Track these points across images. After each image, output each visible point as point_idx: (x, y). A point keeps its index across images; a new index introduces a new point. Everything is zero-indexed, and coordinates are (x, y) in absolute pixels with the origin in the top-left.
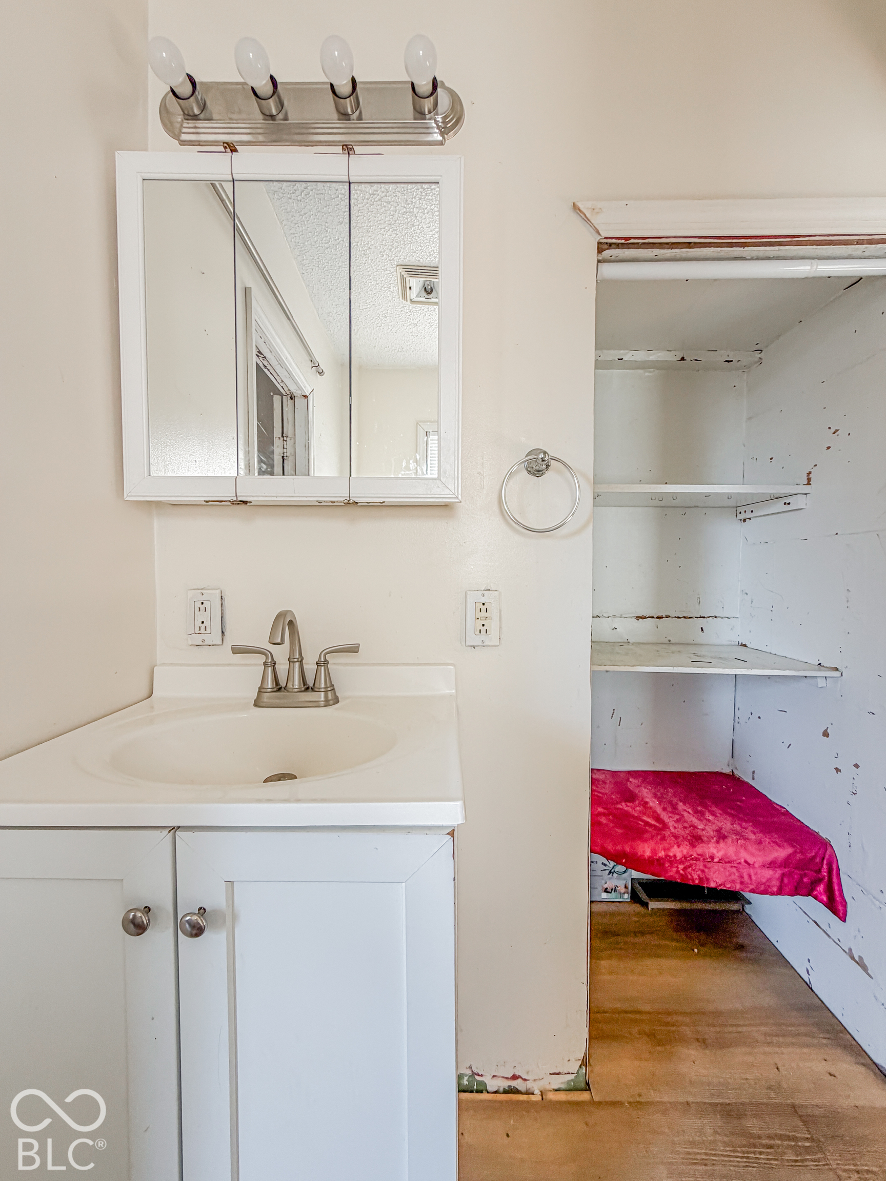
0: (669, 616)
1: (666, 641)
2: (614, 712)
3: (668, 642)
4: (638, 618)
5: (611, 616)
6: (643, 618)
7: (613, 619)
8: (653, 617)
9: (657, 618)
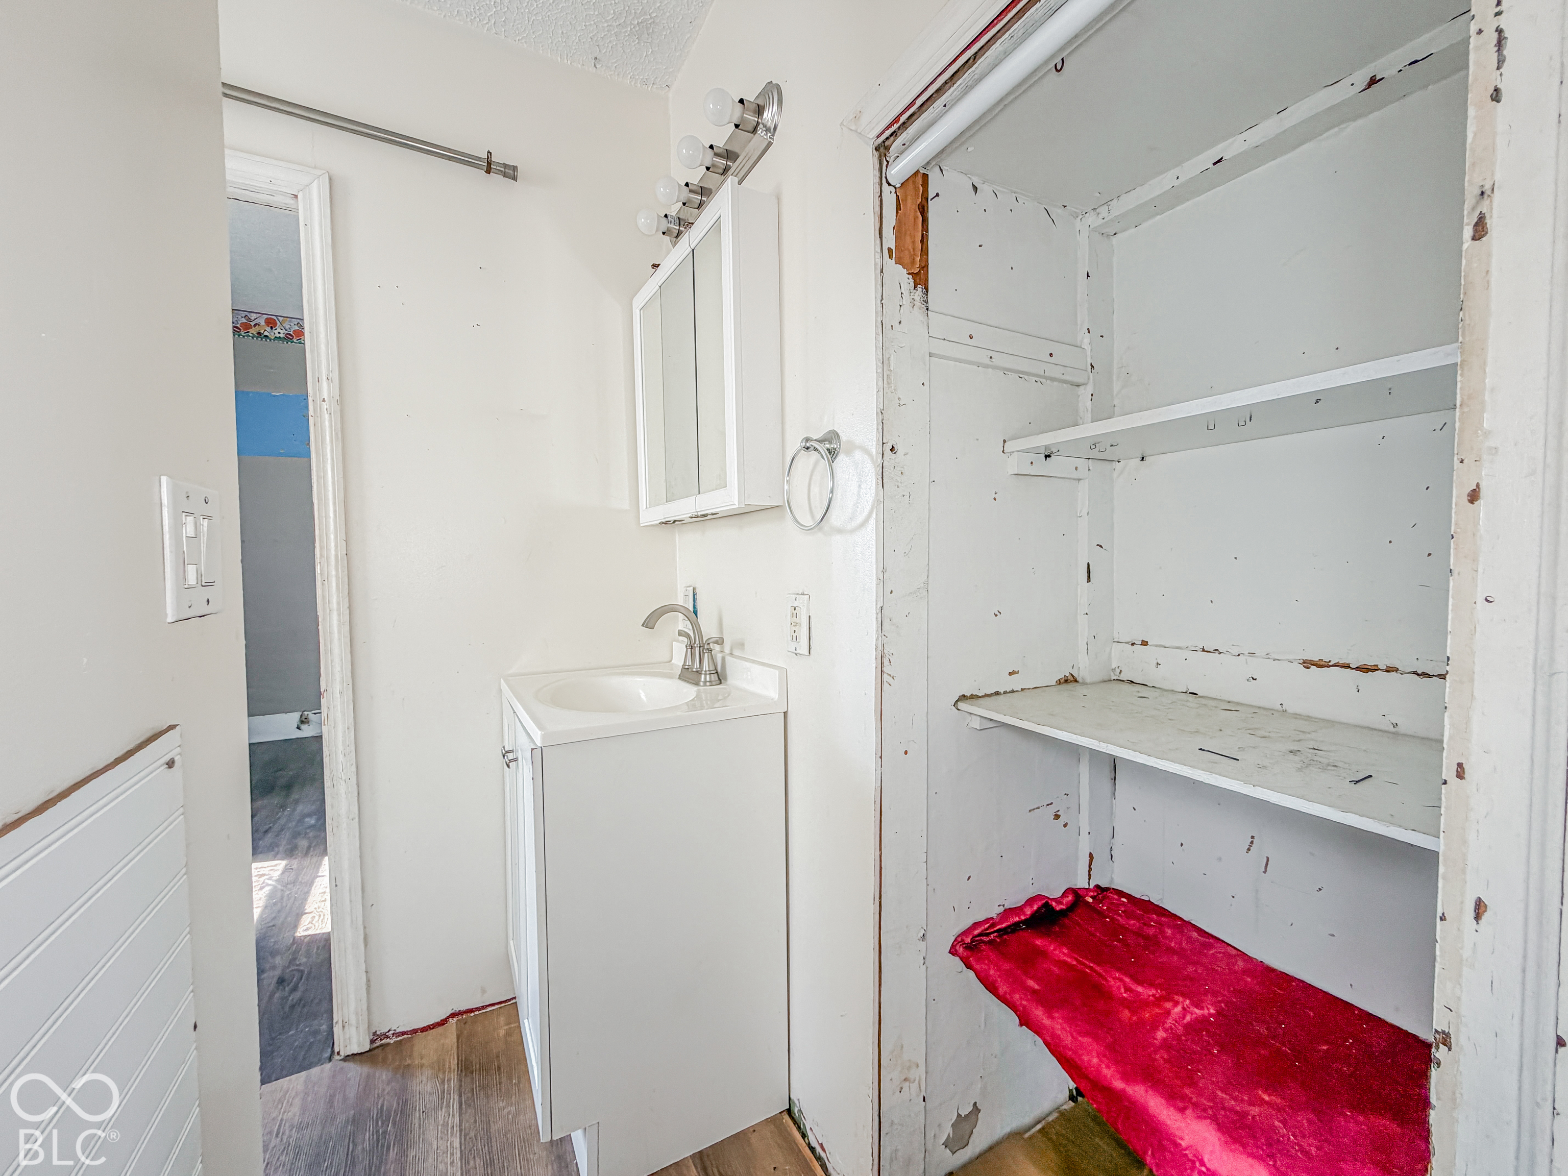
0: (1397, 670)
1: (1386, 725)
2: (1252, 842)
3: (1391, 728)
4: (1307, 664)
5: (1246, 653)
6: (1320, 665)
7: (1249, 659)
8: (1347, 666)
9: (1357, 669)
